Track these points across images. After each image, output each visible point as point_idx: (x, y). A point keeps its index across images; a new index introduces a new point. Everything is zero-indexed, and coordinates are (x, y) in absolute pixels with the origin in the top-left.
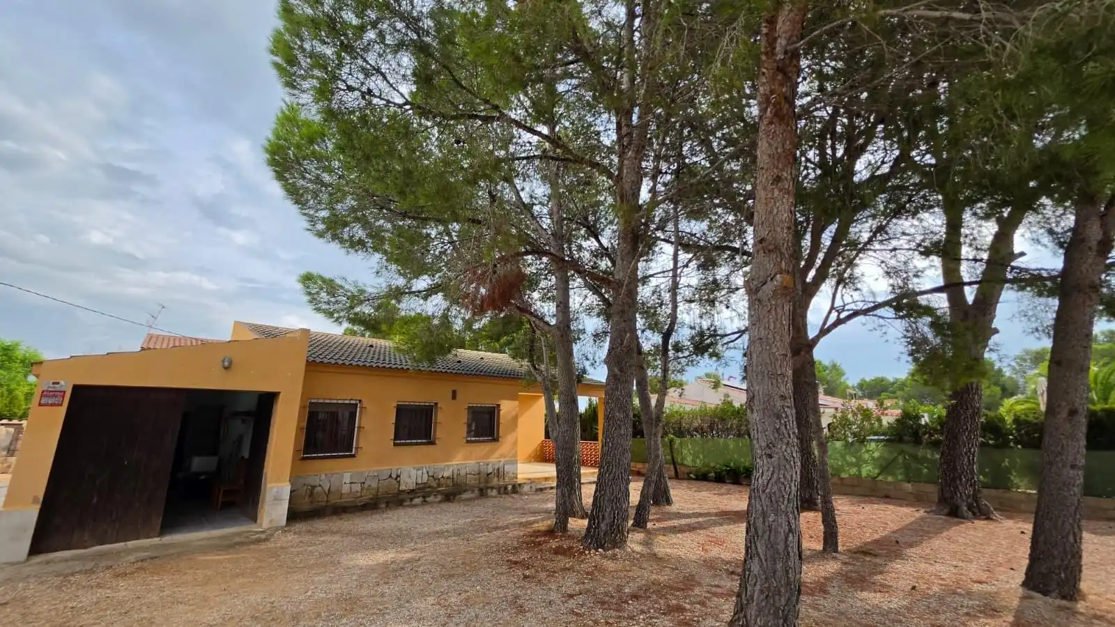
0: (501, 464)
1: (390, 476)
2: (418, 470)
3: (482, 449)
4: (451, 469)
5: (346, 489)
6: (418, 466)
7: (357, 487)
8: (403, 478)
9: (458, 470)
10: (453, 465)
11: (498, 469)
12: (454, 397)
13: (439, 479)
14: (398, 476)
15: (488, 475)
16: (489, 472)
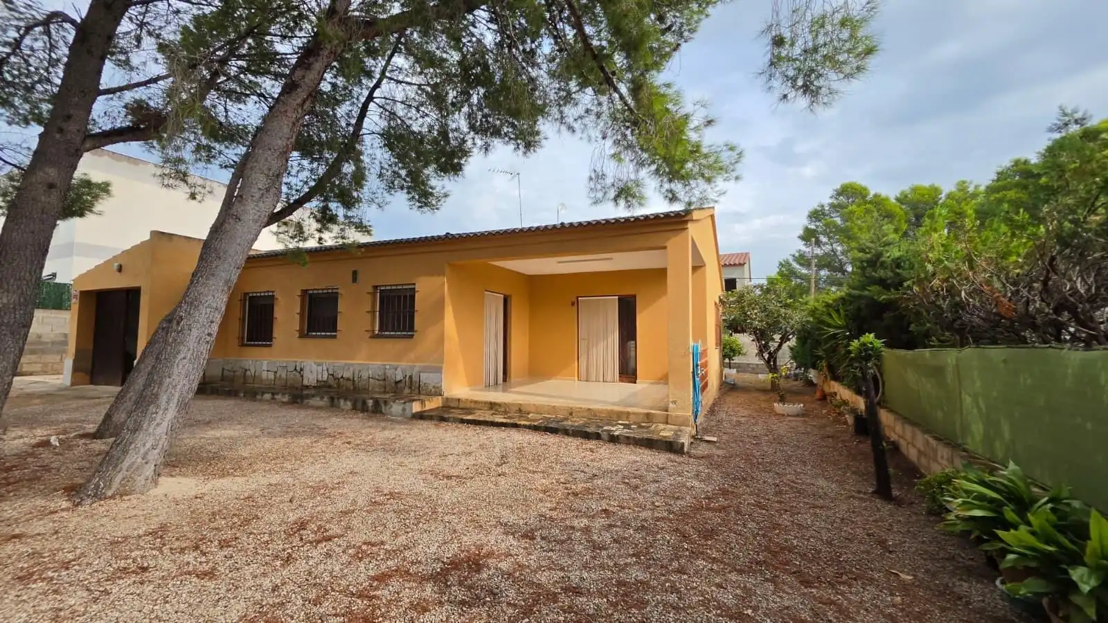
0: (416, 369)
1: (295, 369)
2: (319, 365)
3: (392, 346)
4: (351, 369)
5: (264, 375)
6: (319, 361)
7: (271, 376)
8: (306, 373)
9: (360, 371)
10: (352, 365)
11: (411, 377)
12: (355, 280)
13: (339, 379)
14: (302, 370)
15: (397, 383)
16: (398, 378)
